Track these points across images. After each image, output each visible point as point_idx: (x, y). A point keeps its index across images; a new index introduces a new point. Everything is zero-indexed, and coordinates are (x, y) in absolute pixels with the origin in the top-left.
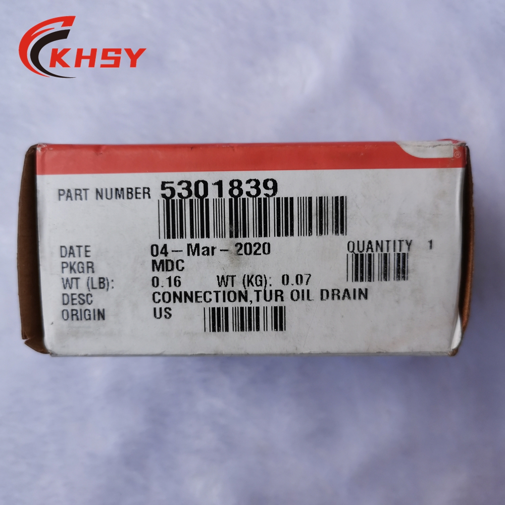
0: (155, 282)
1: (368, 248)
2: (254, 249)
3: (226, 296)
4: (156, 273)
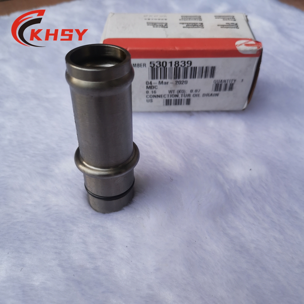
0: (147, 92)
1: (220, 82)
2: (182, 83)
3: (171, 96)
4: (148, 90)
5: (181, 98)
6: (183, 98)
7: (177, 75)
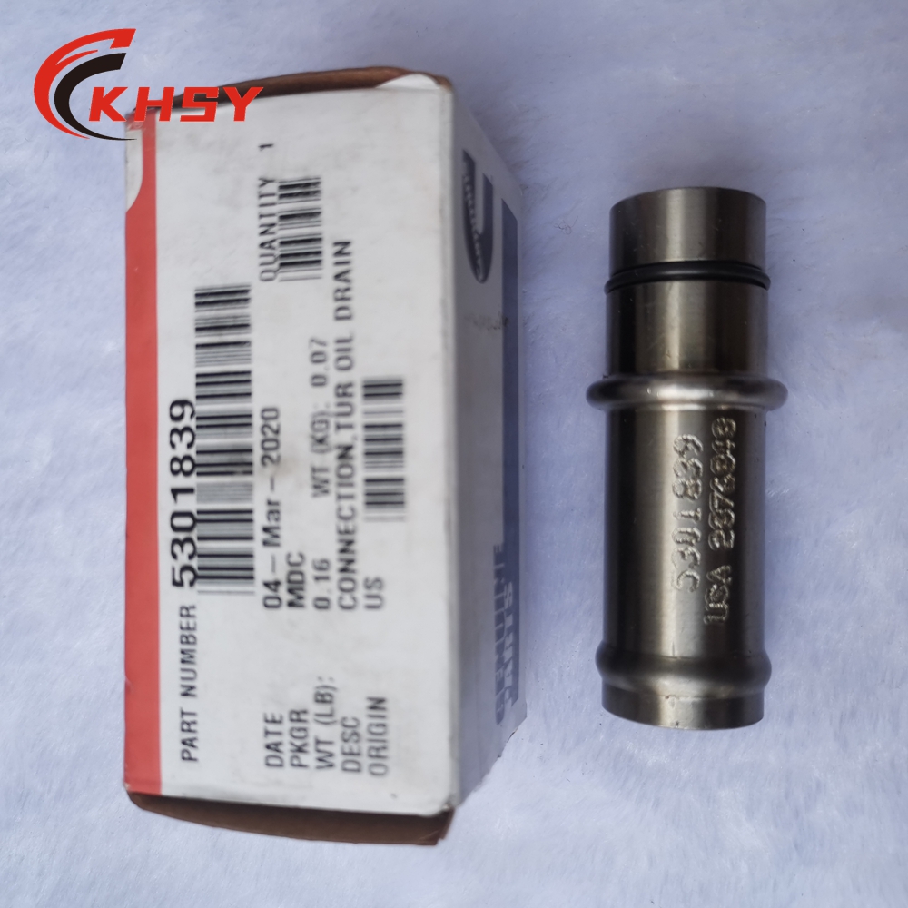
0: (322, 604)
1: (270, 247)
2: (270, 435)
3: (345, 481)
4: (308, 601)
5: (360, 432)
6: (358, 419)
7: (236, 463)
